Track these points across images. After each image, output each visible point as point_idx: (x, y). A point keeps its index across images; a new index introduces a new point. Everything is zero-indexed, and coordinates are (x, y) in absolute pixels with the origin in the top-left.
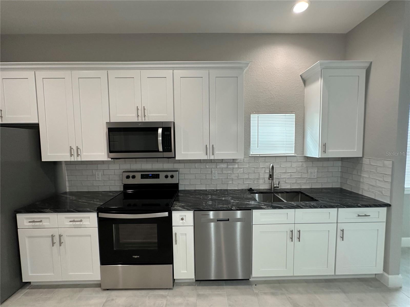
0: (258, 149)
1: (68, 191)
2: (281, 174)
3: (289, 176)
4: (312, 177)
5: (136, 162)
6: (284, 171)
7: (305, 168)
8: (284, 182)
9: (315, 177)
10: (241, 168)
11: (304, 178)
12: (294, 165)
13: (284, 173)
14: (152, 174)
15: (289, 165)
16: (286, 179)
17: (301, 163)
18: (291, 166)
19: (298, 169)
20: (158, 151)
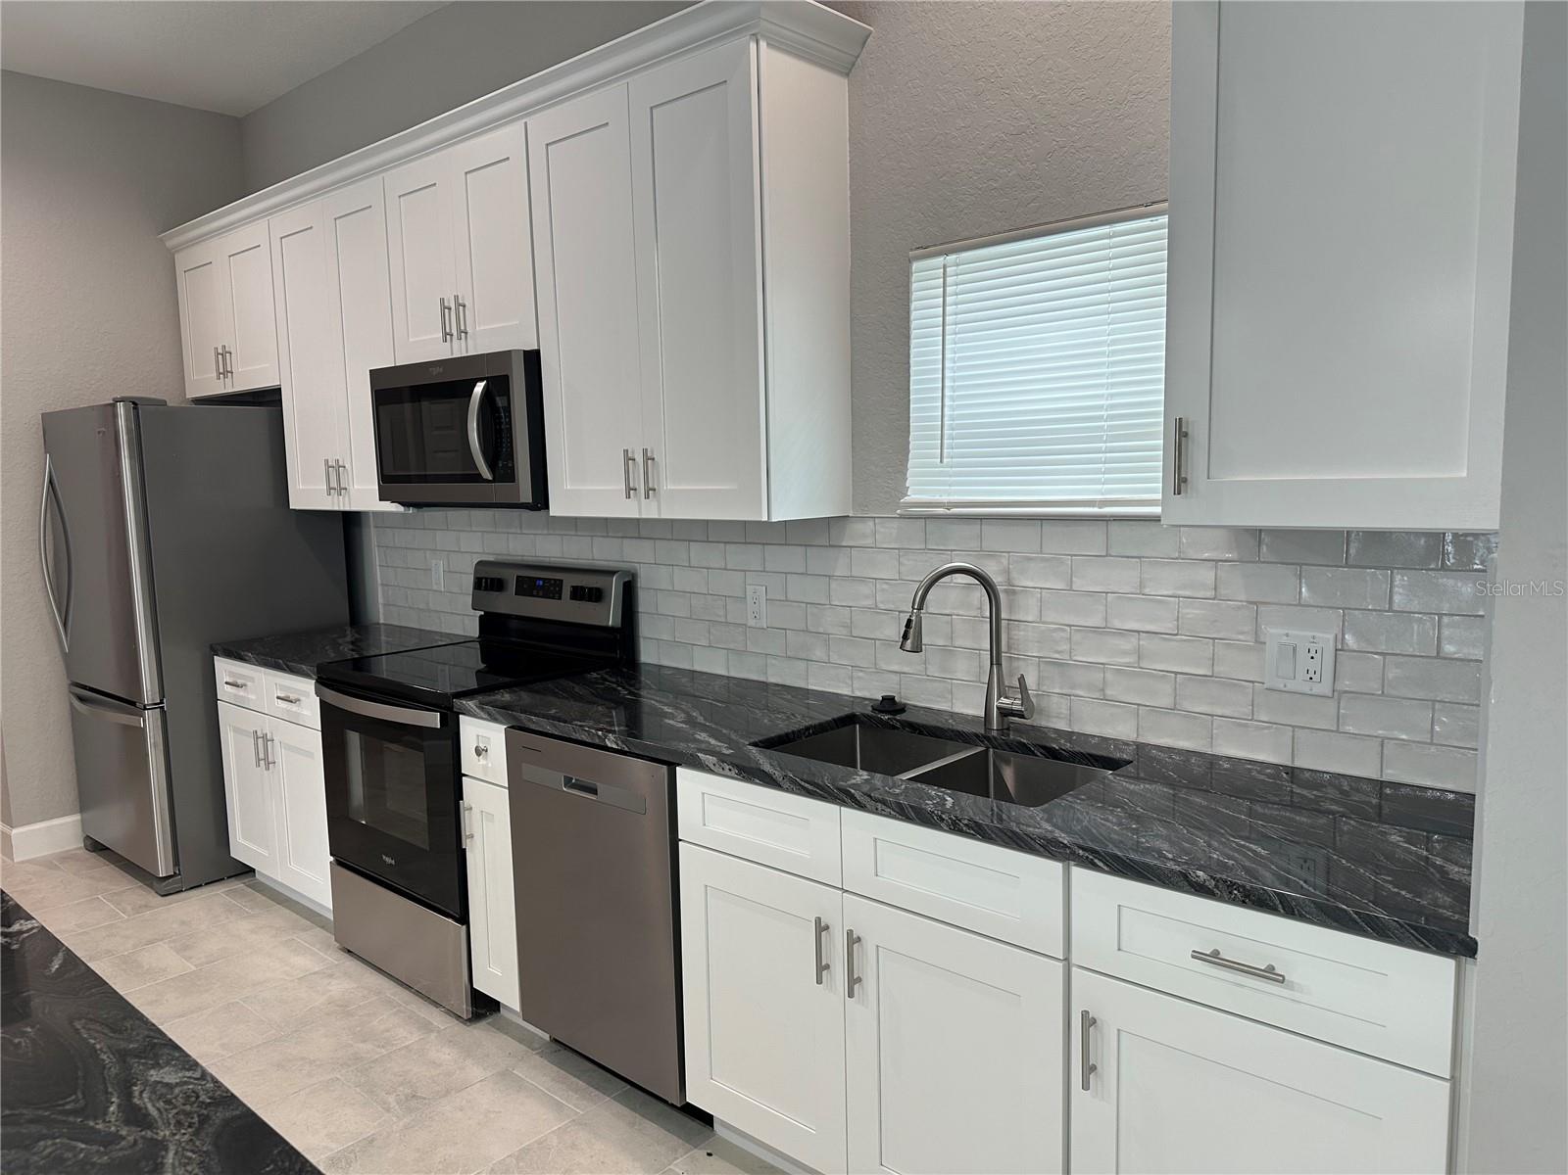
0: (940, 474)
1: (382, 621)
2: (1077, 637)
3: (1125, 653)
4: (1291, 686)
5: (521, 528)
6: (1095, 621)
7: (1239, 608)
8: (1097, 695)
9: (1317, 689)
10: (862, 580)
11: (1232, 684)
12: (1165, 582)
13: (1095, 630)
14: (544, 579)
15: (1121, 578)
16: (1109, 676)
17: (1207, 575)
18: (1142, 585)
19: (1192, 612)
20: (477, 478)
